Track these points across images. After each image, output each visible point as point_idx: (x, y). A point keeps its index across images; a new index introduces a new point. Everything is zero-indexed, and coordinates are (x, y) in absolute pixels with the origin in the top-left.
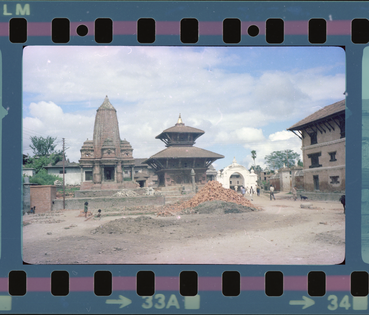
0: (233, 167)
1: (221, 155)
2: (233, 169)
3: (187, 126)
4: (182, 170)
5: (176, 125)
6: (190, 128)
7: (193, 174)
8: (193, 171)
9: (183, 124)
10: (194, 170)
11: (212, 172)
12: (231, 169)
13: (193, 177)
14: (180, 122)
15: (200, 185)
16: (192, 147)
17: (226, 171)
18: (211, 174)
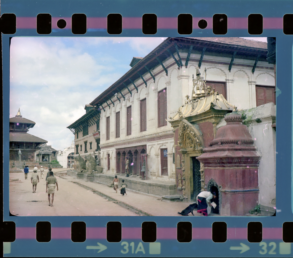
0: (71, 148)
1: (46, 141)
2: (70, 150)
3: (23, 118)
4: (15, 150)
5: (16, 116)
6: (25, 120)
7: (19, 154)
8: (20, 152)
9: (21, 116)
10: (21, 150)
11: (48, 152)
12: (69, 150)
13: (20, 156)
14: (19, 114)
15: (29, 162)
16: (26, 133)
17: (65, 151)
18: (47, 153)
